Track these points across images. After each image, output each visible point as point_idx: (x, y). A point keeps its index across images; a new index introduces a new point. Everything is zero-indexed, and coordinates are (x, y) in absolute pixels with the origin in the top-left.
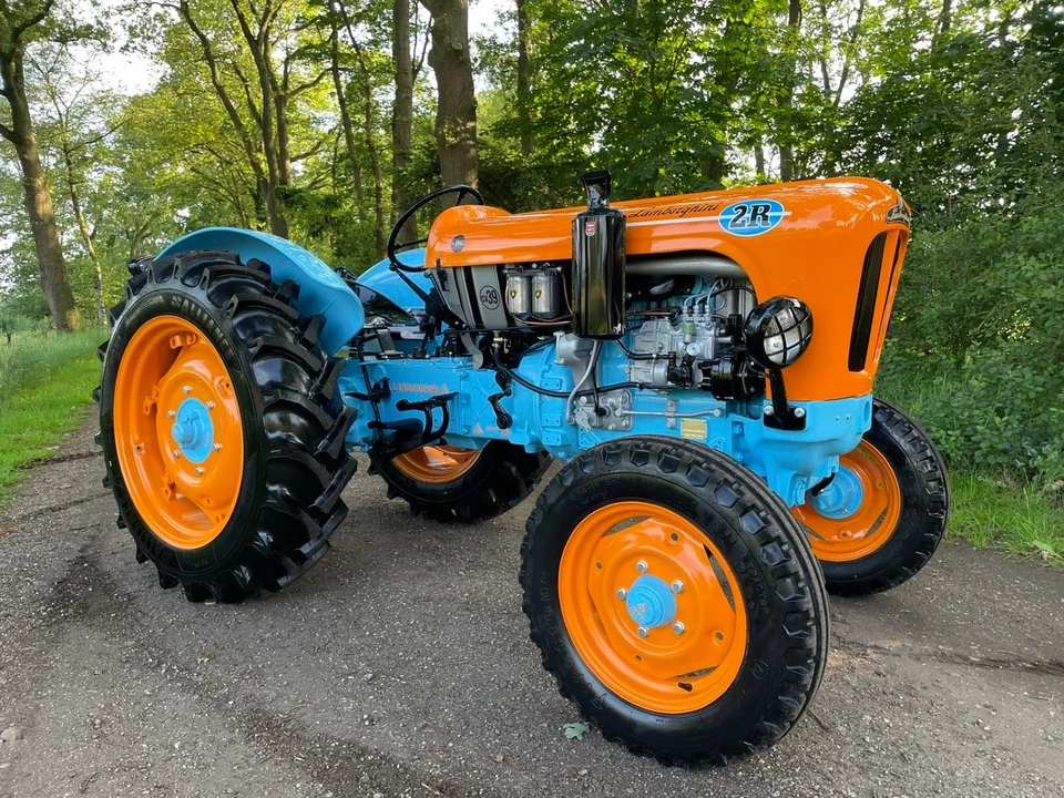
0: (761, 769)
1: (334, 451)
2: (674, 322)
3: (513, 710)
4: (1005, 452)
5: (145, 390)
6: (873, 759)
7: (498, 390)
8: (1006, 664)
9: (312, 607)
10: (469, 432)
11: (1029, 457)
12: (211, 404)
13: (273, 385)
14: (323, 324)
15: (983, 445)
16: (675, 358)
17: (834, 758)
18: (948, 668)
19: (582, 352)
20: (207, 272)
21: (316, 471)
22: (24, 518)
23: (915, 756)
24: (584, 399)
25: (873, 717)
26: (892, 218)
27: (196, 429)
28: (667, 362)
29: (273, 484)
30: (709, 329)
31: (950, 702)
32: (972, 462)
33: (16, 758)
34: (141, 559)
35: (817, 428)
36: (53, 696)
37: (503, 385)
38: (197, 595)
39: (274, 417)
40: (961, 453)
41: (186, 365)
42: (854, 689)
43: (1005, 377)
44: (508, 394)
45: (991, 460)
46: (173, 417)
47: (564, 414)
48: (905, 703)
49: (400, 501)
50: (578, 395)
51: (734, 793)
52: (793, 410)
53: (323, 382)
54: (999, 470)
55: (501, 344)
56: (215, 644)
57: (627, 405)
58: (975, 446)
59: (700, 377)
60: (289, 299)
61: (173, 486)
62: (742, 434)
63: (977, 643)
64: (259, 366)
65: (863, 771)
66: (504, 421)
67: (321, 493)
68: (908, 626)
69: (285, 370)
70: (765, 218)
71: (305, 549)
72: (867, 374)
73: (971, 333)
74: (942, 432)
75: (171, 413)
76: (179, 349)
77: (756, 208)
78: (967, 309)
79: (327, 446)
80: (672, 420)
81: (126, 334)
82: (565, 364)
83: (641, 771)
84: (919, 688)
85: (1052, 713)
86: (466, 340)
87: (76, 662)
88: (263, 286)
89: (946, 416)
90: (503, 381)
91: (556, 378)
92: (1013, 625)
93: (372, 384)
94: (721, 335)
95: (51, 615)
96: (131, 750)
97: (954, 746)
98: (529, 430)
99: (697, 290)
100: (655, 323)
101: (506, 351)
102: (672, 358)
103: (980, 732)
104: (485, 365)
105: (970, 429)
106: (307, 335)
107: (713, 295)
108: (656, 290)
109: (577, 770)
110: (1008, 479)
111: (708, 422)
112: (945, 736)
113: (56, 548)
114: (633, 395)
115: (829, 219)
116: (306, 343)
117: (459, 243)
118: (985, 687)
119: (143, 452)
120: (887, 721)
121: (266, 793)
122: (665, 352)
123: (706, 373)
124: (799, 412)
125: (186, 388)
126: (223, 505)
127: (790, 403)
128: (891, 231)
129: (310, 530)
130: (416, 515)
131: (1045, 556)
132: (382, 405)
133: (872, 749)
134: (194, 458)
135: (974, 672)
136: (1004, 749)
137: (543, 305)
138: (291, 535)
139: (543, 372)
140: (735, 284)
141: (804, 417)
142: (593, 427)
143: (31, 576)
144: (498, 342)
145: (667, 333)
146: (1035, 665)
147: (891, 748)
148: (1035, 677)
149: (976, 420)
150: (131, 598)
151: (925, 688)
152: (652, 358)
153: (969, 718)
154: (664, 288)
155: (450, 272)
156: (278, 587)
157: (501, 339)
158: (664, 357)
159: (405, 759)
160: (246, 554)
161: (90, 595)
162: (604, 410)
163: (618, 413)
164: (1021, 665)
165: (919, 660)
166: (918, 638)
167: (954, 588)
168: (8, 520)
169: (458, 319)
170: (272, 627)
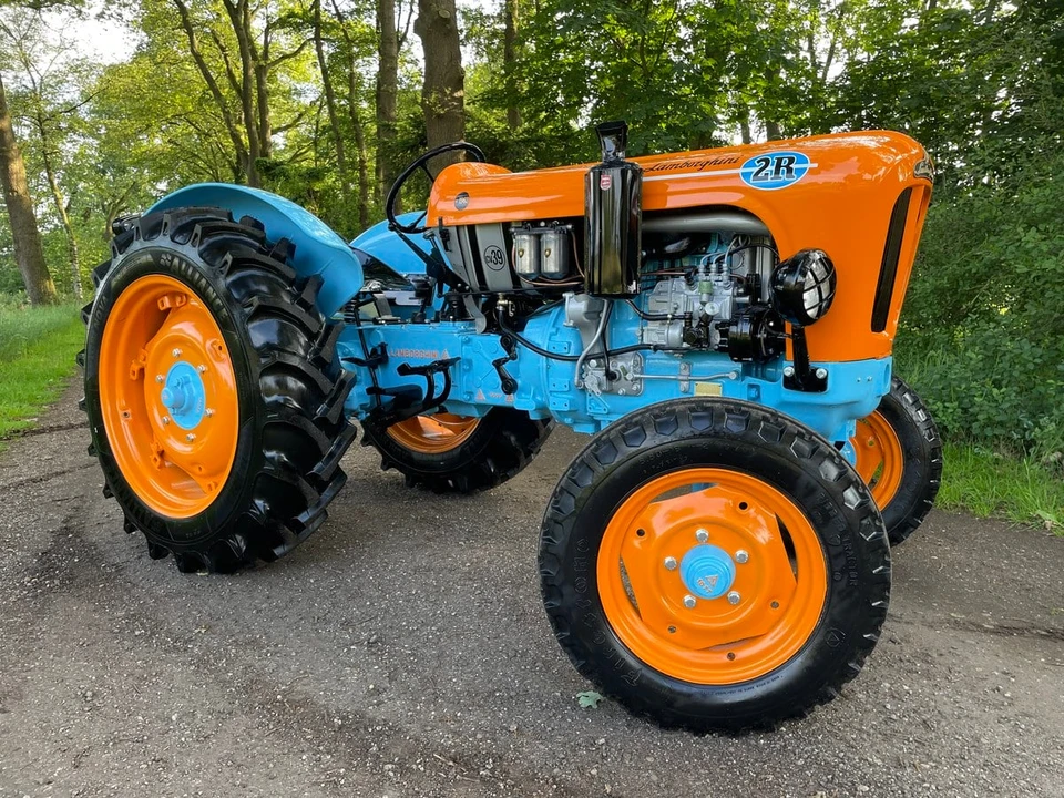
0: (782, 737)
1: (333, 416)
2: (690, 281)
3: (524, 679)
4: (1002, 424)
5: (132, 354)
6: (896, 726)
7: (503, 354)
8: (1021, 631)
9: (310, 577)
10: (471, 398)
11: (1025, 430)
12: (202, 367)
13: (269, 347)
14: (320, 284)
15: (980, 417)
16: (691, 318)
17: (856, 725)
18: (962, 635)
19: (592, 314)
20: (198, 229)
21: (316, 438)
23: (938, 723)
24: (593, 362)
25: (892, 684)
26: (919, 172)
27: (187, 394)
28: (683, 323)
29: (269, 449)
30: (727, 289)
31: (968, 669)
32: (969, 434)
34: (129, 529)
35: (839, 391)
36: (42, 669)
37: (508, 350)
38: (189, 566)
39: (270, 381)
40: (958, 425)
41: (175, 327)
43: (1003, 349)
44: (514, 358)
45: (988, 432)
46: (162, 381)
47: (573, 378)
48: (922, 671)
49: (395, 472)
50: (587, 359)
51: (756, 761)
52: (814, 371)
53: (322, 344)
54: (996, 443)
55: (506, 307)
56: (210, 615)
57: (639, 369)
58: (972, 418)
59: (717, 338)
60: (285, 258)
61: (162, 454)
62: (758, 397)
63: (988, 610)
64: (253, 328)
65: (887, 738)
66: (509, 386)
67: (319, 461)
68: (919, 595)
69: (282, 331)
70: (790, 170)
71: (303, 518)
72: (887, 335)
73: (964, 307)
74: (938, 404)
75: (159, 377)
76: (168, 310)
77: (780, 160)
78: (961, 283)
79: (326, 411)
80: (685, 384)
81: (112, 295)
82: (575, 327)
83: (660, 740)
84: (935, 655)
86: (469, 302)
87: (64, 634)
88: (258, 244)
89: (943, 389)
90: (508, 345)
91: (565, 342)
92: (1023, 592)
93: (370, 349)
94: (739, 295)
95: (36, 586)
96: (126, 722)
97: (976, 713)
98: (534, 396)
99: (713, 248)
100: (669, 282)
101: (511, 314)
102: (688, 318)
103: (1001, 698)
104: (488, 330)
105: (967, 401)
106: (304, 296)
107: (730, 254)
108: (670, 248)
109: (594, 739)
110: (1005, 451)
111: (723, 386)
112: (966, 702)
113: (39, 519)
114: (645, 359)
115: (855, 172)
116: (303, 303)
117: (463, 201)
118: (1002, 654)
119: (130, 418)
120: (906, 688)
121: (271, 765)
122: (680, 312)
123: (724, 334)
124: (821, 373)
125: (176, 351)
126: (215, 473)
127: (812, 365)
128: (917, 186)
129: (309, 498)
130: (412, 486)
131: (1048, 526)
132: (379, 371)
133: (894, 717)
134: (185, 424)
135: (990, 642)
136: (1026, 715)
137: (552, 265)
138: (289, 502)
139: (551, 335)
140: (752, 241)
141: (825, 379)
142: (604, 392)
143: (14, 547)
144: (502, 305)
145: (682, 293)
146: (1049, 632)
147: (912, 715)
148: (1050, 643)
149: (973, 392)
150: (119, 569)
151: (941, 655)
152: (667, 319)
153: (988, 684)
154: (680, 246)
155: (453, 231)
156: (274, 557)
157: (506, 302)
158: (680, 318)
159: (415, 729)
160: (242, 523)
161: (76, 565)
162: (615, 374)
163: (629, 377)
164: (1034, 632)
165: (932, 627)
166: (928, 606)
167: (960, 557)
169: (461, 281)
170: (268, 598)
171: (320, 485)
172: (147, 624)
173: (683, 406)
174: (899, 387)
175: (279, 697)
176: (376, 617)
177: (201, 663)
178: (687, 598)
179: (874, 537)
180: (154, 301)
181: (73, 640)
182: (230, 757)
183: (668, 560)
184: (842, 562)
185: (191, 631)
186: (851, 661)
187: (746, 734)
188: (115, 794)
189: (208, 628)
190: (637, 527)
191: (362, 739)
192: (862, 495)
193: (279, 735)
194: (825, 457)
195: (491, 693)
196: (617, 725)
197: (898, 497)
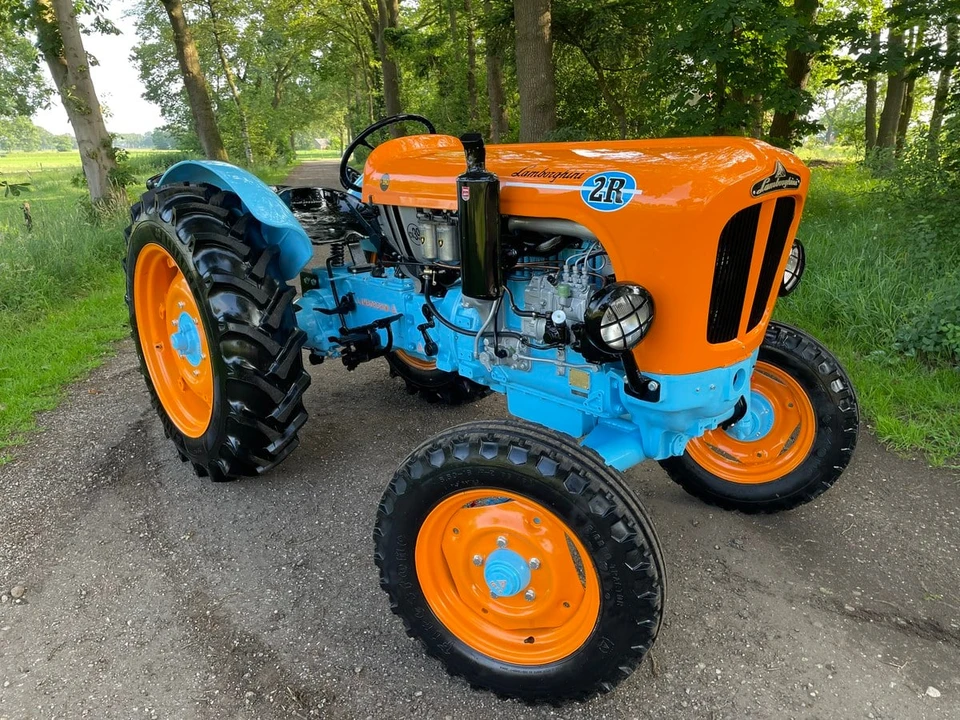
0: (573, 710)
1: (282, 372)
2: (551, 280)
6: (681, 714)
7: (425, 321)
8: (878, 617)
10: (415, 348)
12: (196, 320)
17: (646, 708)
18: (815, 616)
20: (175, 209)
21: (267, 391)
22: (116, 377)
24: (486, 341)
25: (708, 665)
28: (545, 320)
29: (233, 400)
30: (584, 292)
31: (793, 657)
33: (18, 621)
34: (168, 436)
35: (671, 401)
37: (429, 318)
42: (707, 630)
44: (432, 326)
46: (175, 326)
48: (748, 653)
50: (484, 335)
52: (647, 383)
55: (431, 276)
56: (200, 521)
57: (525, 349)
61: (184, 382)
62: (618, 390)
63: (863, 587)
66: (432, 349)
67: (277, 406)
68: (804, 561)
70: (619, 194)
71: (271, 449)
75: (174, 321)
79: (276, 368)
80: (561, 369)
81: (135, 252)
82: (471, 306)
84: (771, 638)
85: (892, 685)
87: (94, 530)
88: (222, 223)
90: (428, 311)
92: (914, 569)
93: (340, 299)
95: (95, 481)
97: (769, 710)
98: (451, 358)
99: (584, 245)
100: (539, 278)
101: (434, 283)
102: (549, 317)
103: (804, 697)
106: (254, 271)
108: (545, 245)
109: (416, 690)
111: (591, 375)
113: (127, 410)
115: (687, 197)
116: (254, 277)
117: (385, 182)
118: (842, 642)
120: (718, 672)
121: (172, 679)
122: (543, 311)
123: (578, 335)
124: (653, 386)
125: (181, 304)
128: (768, 201)
129: (270, 436)
132: (348, 316)
133: (685, 704)
135: (840, 628)
137: (447, 255)
138: (255, 443)
139: (458, 309)
141: (657, 392)
143: (96, 440)
144: (428, 274)
145: (548, 291)
146: (908, 622)
147: (704, 703)
148: (900, 635)
150: (159, 466)
151: (779, 637)
152: (532, 316)
153: (802, 678)
154: (551, 244)
155: (382, 209)
156: (256, 474)
157: (431, 272)
158: (544, 316)
159: (287, 659)
160: (223, 450)
161: (130, 462)
162: (505, 352)
163: (514, 357)
164: (894, 620)
165: (791, 601)
166: (805, 576)
167: (878, 515)
168: (103, 378)
169: (395, 251)
170: (248, 508)
171: (280, 427)
172: (153, 526)
173: (476, 435)
174: (817, 355)
175: (208, 612)
176: (315, 538)
177: (171, 572)
179: (642, 567)
181: (97, 538)
182: (149, 667)
183: (476, 557)
184: (609, 585)
185: (179, 537)
186: (621, 665)
187: (542, 704)
188: (64, 687)
189: (192, 536)
190: (452, 526)
191: (244, 663)
192: (631, 530)
193: (192, 650)
194: (595, 494)
195: (362, 630)
196: (442, 678)
197: (807, 461)
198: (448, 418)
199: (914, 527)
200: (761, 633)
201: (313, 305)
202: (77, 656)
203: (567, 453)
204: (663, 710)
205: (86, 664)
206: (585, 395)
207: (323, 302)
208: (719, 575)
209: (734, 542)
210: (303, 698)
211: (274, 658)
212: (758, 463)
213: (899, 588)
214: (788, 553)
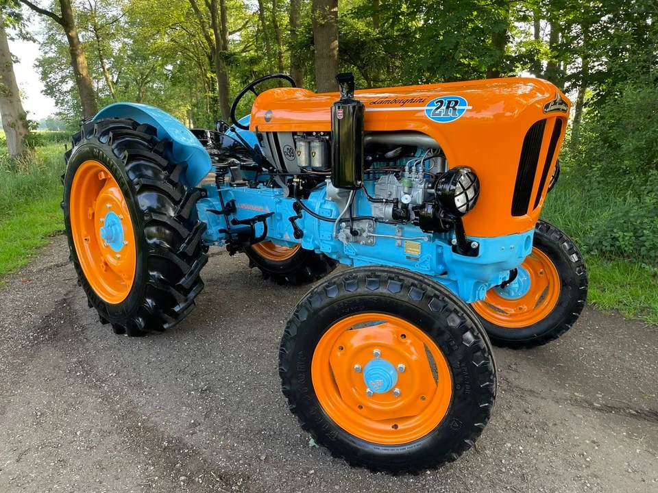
0: (425, 478)
1: (190, 251)
2: (399, 177)
3: (283, 423)
6: (502, 476)
7: (294, 214)
8: (617, 409)
9: (186, 340)
10: (282, 237)
12: (121, 216)
13: (150, 209)
15: (647, 244)
17: (477, 474)
18: (576, 410)
19: (342, 194)
20: (111, 134)
21: (179, 264)
22: (40, 271)
23: (532, 476)
24: (344, 224)
25: (513, 444)
26: (549, 109)
27: (114, 231)
28: (393, 204)
29: (152, 271)
30: (421, 184)
31: (569, 437)
34: (90, 305)
35: (487, 256)
37: (298, 212)
38: (119, 331)
39: (153, 230)
40: (631, 248)
41: (110, 189)
42: (507, 422)
44: (301, 217)
46: (103, 222)
47: (333, 233)
48: (537, 436)
49: (256, 269)
50: (341, 221)
52: (470, 243)
53: (182, 207)
56: (122, 364)
57: (371, 229)
58: (641, 244)
59: (413, 216)
60: (162, 153)
61: (106, 264)
62: (442, 254)
63: (602, 392)
64: (141, 197)
66: (298, 234)
67: (183, 276)
68: (559, 377)
69: (159, 200)
70: (455, 110)
71: (177, 309)
75: (102, 219)
76: (105, 180)
77: (449, 102)
79: (185, 248)
80: (399, 242)
81: (73, 170)
82: (333, 200)
84: (551, 425)
85: (638, 451)
86: (277, 179)
87: (40, 372)
88: (146, 144)
89: (624, 222)
90: (297, 208)
91: (329, 208)
92: (632, 380)
93: (225, 204)
94: (429, 188)
95: (36, 338)
96: (53, 434)
97: (561, 471)
98: (313, 240)
99: (418, 154)
100: (387, 177)
101: (301, 188)
102: (396, 202)
103: (582, 461)
105: (640, 232)
106: (171, 177)
107: (424, 160)
108: (390, 154)
109: (309, 469)
111: (422, 244)
112: (558, 463)
113: (53, 292)
115: (501, 111)
116: (171, 182)
117: (269, 116)
118: (598, 426)
119: (90, 242)
120: (521, 448)
121: (119, 470)
122: (392, 198)
123: (417, 214)
124: (474, 245)
125: (108, 205)
127: (468, 238)
128: (550, 118)
130: (266, 278)
132: (231, 217)
133: (504, 470)
135: (594, 417)
137: (317, 162)
139: (321, 204)
140: (438, 152)
141: (477, 249)
142: (350, 242)
143: (32, 312)
144: (297, 182)
145: (394, 184)
146: (637, 412)
147: (517, 469)
148: (634, 420)
149: (645, 226)
150: (84, 328)
151: (556, 424)
152: (383, 202)
153: (578, 450)
154: (395, 152)
155: (265, 135)
156: (163, 330)
157: (298, 180)
158: (392, 202)
159: (206, 452)
160: (141, 310)
161: (61, 325)
162: (357, 232)
163: (364, 235)
164: (628, 411)
165: (558, 402)
166: (562, 386)
167: (600, 349)
168: (31, 272)
169: (272, 166)
170: (158, 354)
171: (186, 291)
172: (86, 368)
173: (363, 274)
174: (560, 238)
175: (139, 424)
176: (213, 372)
177: (106, 397)
178: (368, 390)
179: (483, 364)
180: (96, 175)
181: (43, 376)
182: (100, 463)
183: (356, 366)
184: (460, 379)
185: (108, 375)
186: (467, 438)
188: (32, 480)
189: (118, 373)
190: (339, 344)
191: (174, 457)
192: (476, 337)
193: (131, 450)
194: (451, 312)
195: (260, 431)
196: (327, 461)
197: (555, 310)
198: (294, 294)
199: (624, 355)
200: (543, 422)
201: (206, 208)
202: (39, 458)
203: (429, 285)
204: (489, 475)
205: (48, 464)
206: (417, 259)
207: (213, 206)
208: (505, 387)
209: (510, 366)
210: (225, 479)
211: (196, 453)
212: (520, 314)
213: (625, 391)
214: (547, 373)
